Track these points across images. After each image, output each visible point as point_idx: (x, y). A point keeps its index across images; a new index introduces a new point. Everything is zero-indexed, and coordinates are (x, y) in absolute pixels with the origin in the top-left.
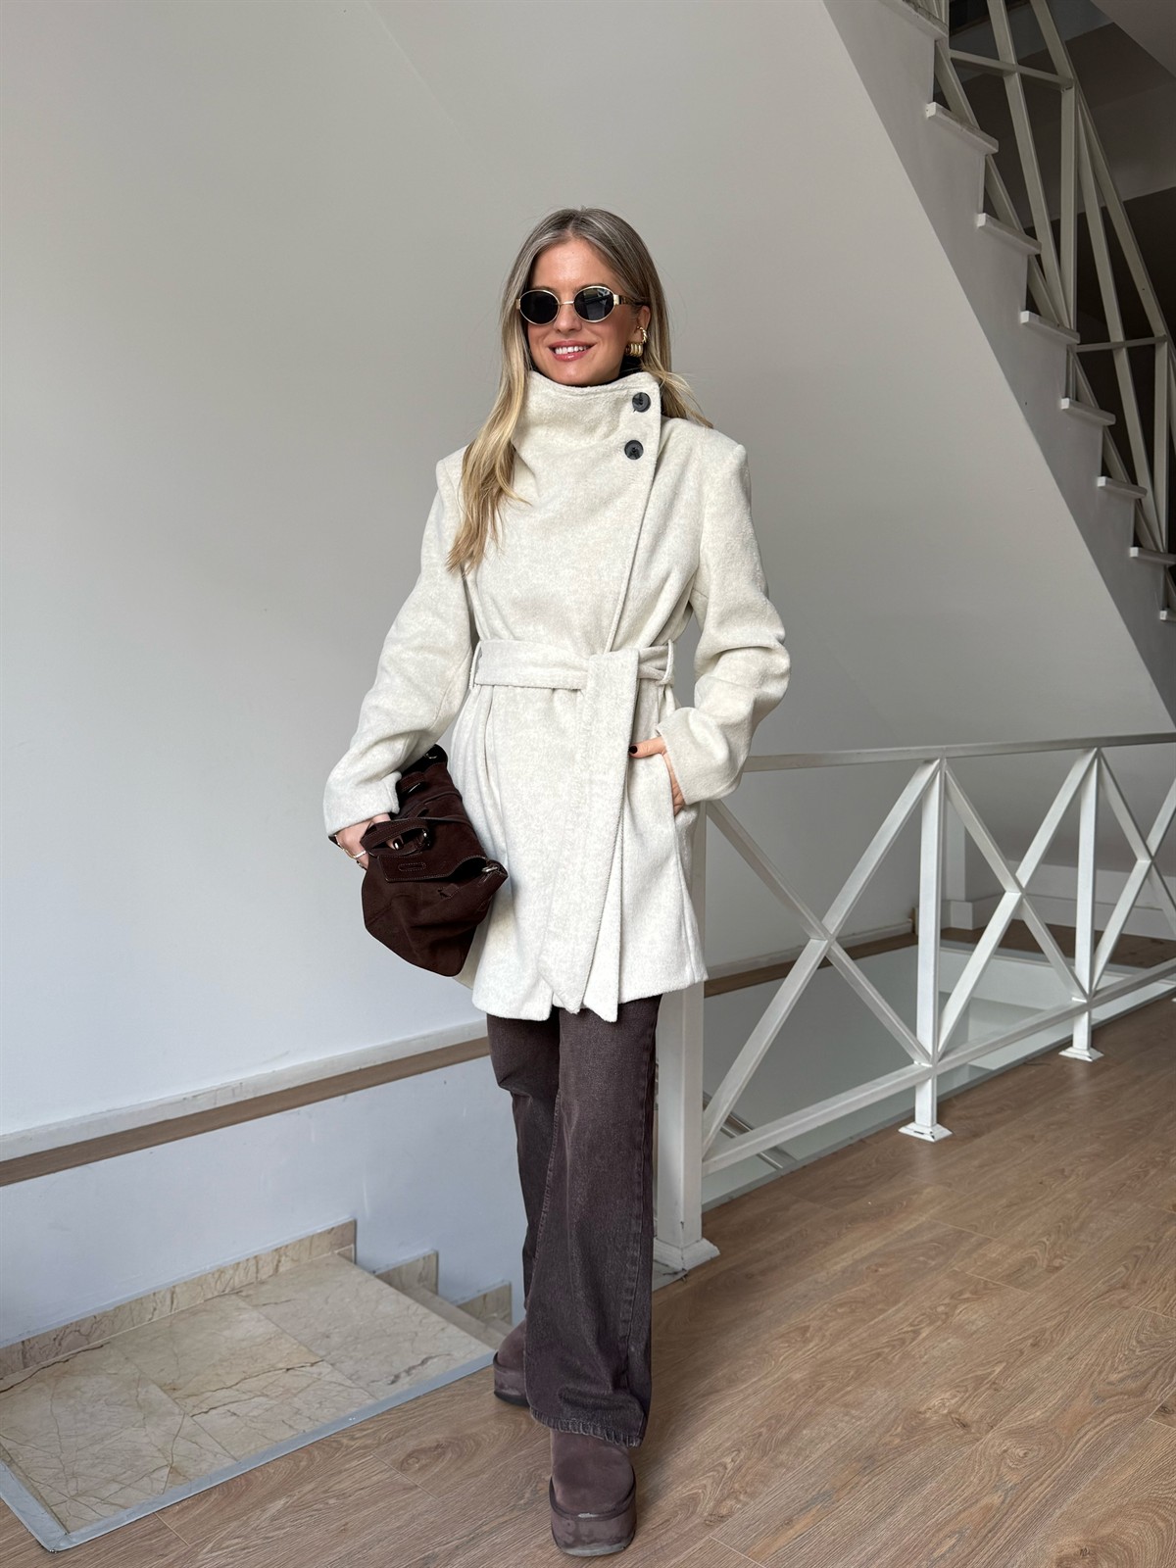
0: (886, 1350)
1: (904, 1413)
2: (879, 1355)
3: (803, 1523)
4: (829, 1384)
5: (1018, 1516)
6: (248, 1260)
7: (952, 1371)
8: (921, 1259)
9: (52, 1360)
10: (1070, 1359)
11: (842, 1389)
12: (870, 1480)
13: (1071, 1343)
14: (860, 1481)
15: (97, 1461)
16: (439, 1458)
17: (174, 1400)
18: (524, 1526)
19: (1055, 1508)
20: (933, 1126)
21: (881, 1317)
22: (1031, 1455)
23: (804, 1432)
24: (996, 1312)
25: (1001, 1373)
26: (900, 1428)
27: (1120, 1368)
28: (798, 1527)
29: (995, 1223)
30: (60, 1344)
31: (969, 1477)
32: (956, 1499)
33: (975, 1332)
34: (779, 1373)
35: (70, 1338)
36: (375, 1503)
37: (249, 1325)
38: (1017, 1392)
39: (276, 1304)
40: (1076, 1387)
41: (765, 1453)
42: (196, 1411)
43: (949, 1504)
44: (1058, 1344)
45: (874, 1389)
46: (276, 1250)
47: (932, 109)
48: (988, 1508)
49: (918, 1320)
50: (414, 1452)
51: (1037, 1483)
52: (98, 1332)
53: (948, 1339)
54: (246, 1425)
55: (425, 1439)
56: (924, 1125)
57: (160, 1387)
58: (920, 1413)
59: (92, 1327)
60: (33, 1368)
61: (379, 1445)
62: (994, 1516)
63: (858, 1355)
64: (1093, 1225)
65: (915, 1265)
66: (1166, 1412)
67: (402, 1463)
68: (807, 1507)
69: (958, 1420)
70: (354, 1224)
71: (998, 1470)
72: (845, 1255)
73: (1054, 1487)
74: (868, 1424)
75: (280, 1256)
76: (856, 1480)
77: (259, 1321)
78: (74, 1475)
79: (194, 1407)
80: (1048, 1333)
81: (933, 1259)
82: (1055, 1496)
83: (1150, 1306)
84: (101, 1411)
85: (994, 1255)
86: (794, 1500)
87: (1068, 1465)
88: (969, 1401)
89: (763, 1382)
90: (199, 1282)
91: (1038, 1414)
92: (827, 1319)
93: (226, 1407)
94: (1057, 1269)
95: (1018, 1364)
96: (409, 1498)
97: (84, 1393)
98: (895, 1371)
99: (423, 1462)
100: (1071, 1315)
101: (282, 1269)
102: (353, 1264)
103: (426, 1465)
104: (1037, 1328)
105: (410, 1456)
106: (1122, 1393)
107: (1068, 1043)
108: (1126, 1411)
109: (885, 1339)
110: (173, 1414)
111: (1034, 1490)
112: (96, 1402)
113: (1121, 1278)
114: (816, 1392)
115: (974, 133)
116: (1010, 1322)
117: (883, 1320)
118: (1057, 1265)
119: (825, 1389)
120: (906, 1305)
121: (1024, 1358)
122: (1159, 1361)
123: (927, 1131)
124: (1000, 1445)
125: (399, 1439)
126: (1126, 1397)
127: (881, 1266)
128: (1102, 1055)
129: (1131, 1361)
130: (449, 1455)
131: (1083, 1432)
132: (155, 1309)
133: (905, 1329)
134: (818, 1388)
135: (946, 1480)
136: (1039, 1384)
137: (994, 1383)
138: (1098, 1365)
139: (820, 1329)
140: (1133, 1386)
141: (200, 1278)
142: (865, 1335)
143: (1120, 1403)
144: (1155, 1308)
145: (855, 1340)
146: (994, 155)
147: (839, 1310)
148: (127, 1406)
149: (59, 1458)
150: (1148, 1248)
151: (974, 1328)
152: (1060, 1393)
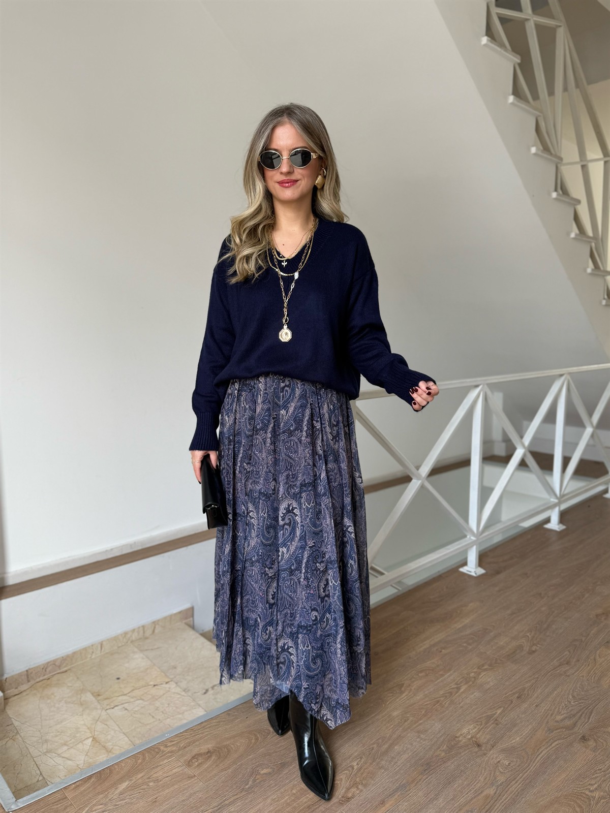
0: (442, 699)
1: (448, 737)
2: (438, 702)
3: (391, 803)
4: (411, 719)
5: (503, 802)
6: (139, 628)
7: (475, 713)
8: (465, 645)
9: (41, 678)
10: (537, 706)
11: (417, 722)
12: (427, 778)
13: (537, 697)
14: (422, 778)
15: (59, 733)
16: (208, 759)
17: (98, 701)
18: (247, 802)
19: (523, 798)
20: (476, 568)
21: (441, 679)
22: (512, 765)
23: (396, 748)
24: (500, 677)
25: (500, 714)
26: (445, 746)
27: (562, 713)
28: (387, 806)
29: (504, 625)
30: (45, 671)
31: (479, 777)
32: (471, 791)
33: (489, 689)
34: (386, 712)
35: (50, 668)
36: (173, 785)
37: (138, 661)
38: (507, 726)
39: (152, 649)
40: (539, 723)
41: (374, 760)
42: (108, 707)
43: (467, 794)
44: (531, 697)
45: (433, 722)
46: (154, 622)
47: (485, 40)
48: (487, 797)
49: (461, 680)
50: (195, 755)
51: (514, 782)
52: (65, 664)
53: (474, 692)
54: (131, 715)
55: (201, 748)
56: (472, 568)
57: (92, 694)
58: (456, 737)
59: (61, 662)
60: (32, 682)
61: (179, 750)
62: (490, 802)
63: (427, 701)
64: (553, 626)
65: (461, 648)
66: (585, 740)
67: (189, 761)
68: (393, 794)
69: (476, 742)
70: (192, 609)
71: (494, 774)
72: (425, 642)
73: (523, 784)
74: (428, 744)
75: (155, 625)
76: (420, 777)
77: (143, 658)
78: (46, 741)
79: (107, 705)
80: (526, 690)
81: (470, 644)
82: (523, 790)
83: (580, 675)
84: (62, 706)
85: (502, 643)
86: (386, 789)
87: (531, 771)
88: (482, 731)
89: (377, 717)
90: (115, 639)
91: (518, 739)
92: (413, 680)
93: (123, 706)
94: (534, 652)
95: (509, 709)
96: (190, 783)
97: (55, 696)
98: (445, 712)
99: (200, 761)
100: (539, 680)
101: (156, 631)
102: (190, 629)
103: (201, 763)
104: (522, 686)
105: (193, 758)
106: (562, 728)
107: (548, 520)
108: (564, 738)
109: (441, 692)
110: (96, 709)
111: (512, 786)
112: (60, 701)
113: (566, 658)
114: (404, 723)
115: (507, 52)
116: (507, 683)
117: (442, 681)
118: (534, 649)
119: (409, 721)
120: (455, 672)
121: (512, 705)
122: (583, 708)
123: (473, 570)
124: (496, 758)
125: (189, 747)
126: (564, 730)
127: (444, 649)
128: (564, 527)
129: (569, 708)
130: (213, 758)
131: (541, 750)
132: (93, 652)
133: (453, 687)
134: (405, 721)
135: (467, 778)
136: (520, 720)
137: (496, 720)
138: (551, 710)
139: (409, 685)
140: (569, 723)
141: (115, 637)
142: (432, 689)
143: (561, 733)
144: (583, 676)
145: (426, 693)
146: (519, 64)
147: (420, 675)
148: (76, 704)
149: (40, 731)
150: (582, 642)
151: (488, 686)
152: (530, 727)
